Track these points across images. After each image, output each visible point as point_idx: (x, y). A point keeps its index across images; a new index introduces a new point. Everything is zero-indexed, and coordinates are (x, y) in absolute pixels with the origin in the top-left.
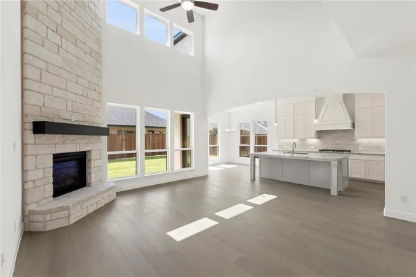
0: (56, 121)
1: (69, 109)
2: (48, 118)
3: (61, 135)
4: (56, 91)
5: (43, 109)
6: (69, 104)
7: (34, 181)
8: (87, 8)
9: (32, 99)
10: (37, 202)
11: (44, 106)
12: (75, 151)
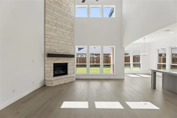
0: (55, 53)
1: (60, 49)
2: (52, 52)
3: (56, 58)
4: (55, 44)
5: (50, 50)
6: (60, 47)
7: (47, 71)
8: (67, 15)
9: (47, 47)
10: (48, 77)
11: (51, 49)
12: (62, 63)
